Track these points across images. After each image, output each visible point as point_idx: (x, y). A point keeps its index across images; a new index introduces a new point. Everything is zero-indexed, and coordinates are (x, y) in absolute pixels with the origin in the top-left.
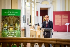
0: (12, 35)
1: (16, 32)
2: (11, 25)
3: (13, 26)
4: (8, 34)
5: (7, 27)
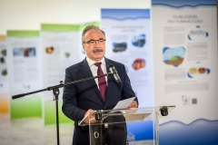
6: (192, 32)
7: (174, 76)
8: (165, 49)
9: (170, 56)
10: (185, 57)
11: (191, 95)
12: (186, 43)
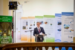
0: (5, 41)
1: (9, 38)
2: (5, 31)
3: (6, 32)
4: (2, 40)
5: (1, 33)
6: (71, 21)
7: (66, 31)
8: (64, 25)
9: (66, 26)
10: (70, 27)
11: (70, 36)
12: (70, 24)
